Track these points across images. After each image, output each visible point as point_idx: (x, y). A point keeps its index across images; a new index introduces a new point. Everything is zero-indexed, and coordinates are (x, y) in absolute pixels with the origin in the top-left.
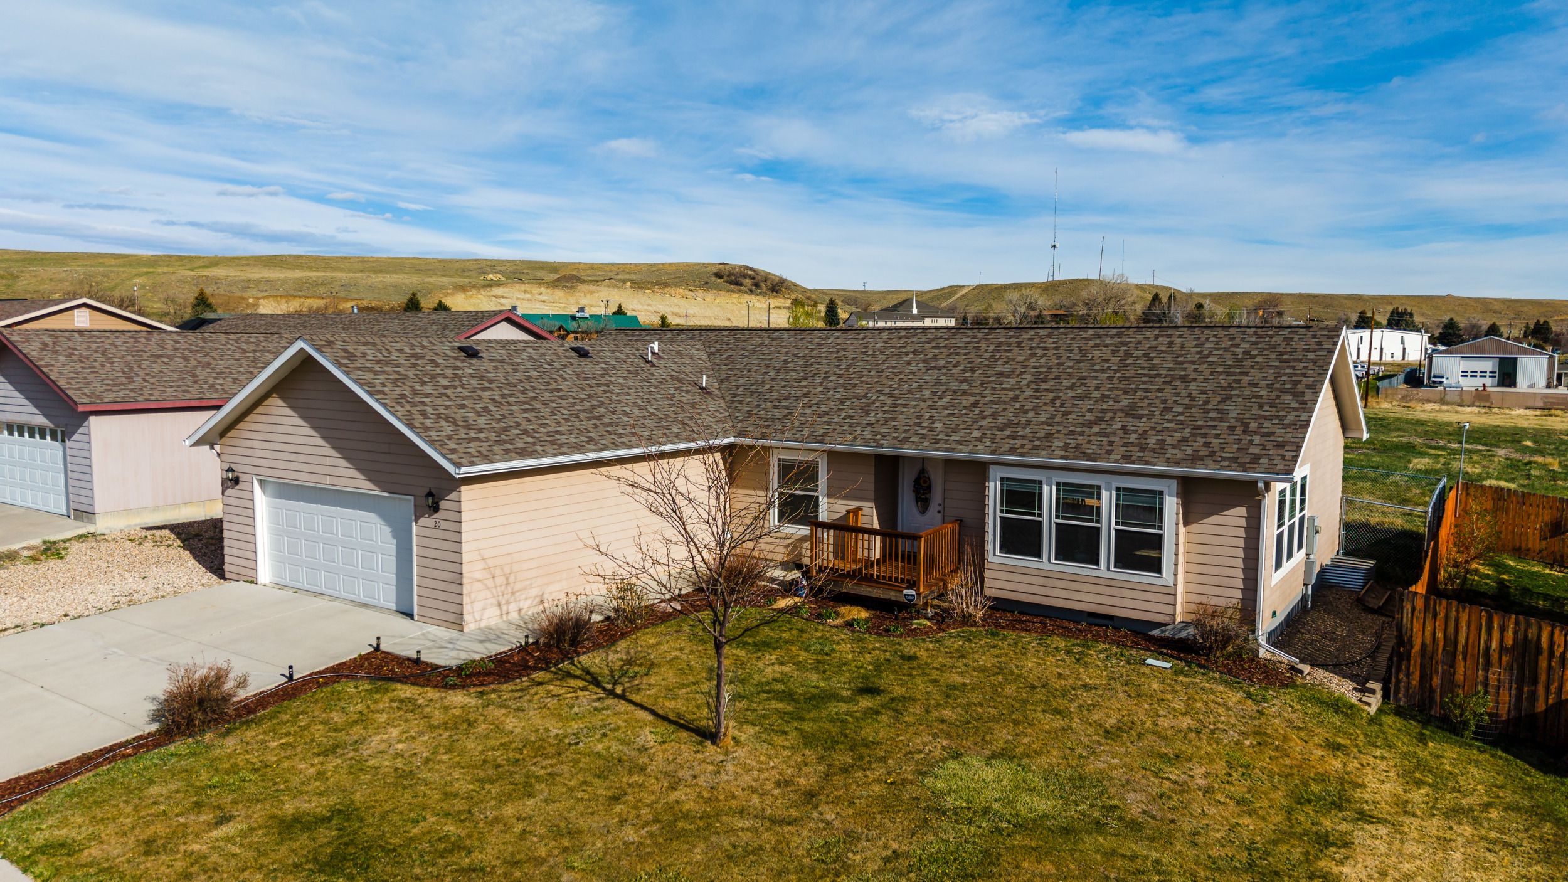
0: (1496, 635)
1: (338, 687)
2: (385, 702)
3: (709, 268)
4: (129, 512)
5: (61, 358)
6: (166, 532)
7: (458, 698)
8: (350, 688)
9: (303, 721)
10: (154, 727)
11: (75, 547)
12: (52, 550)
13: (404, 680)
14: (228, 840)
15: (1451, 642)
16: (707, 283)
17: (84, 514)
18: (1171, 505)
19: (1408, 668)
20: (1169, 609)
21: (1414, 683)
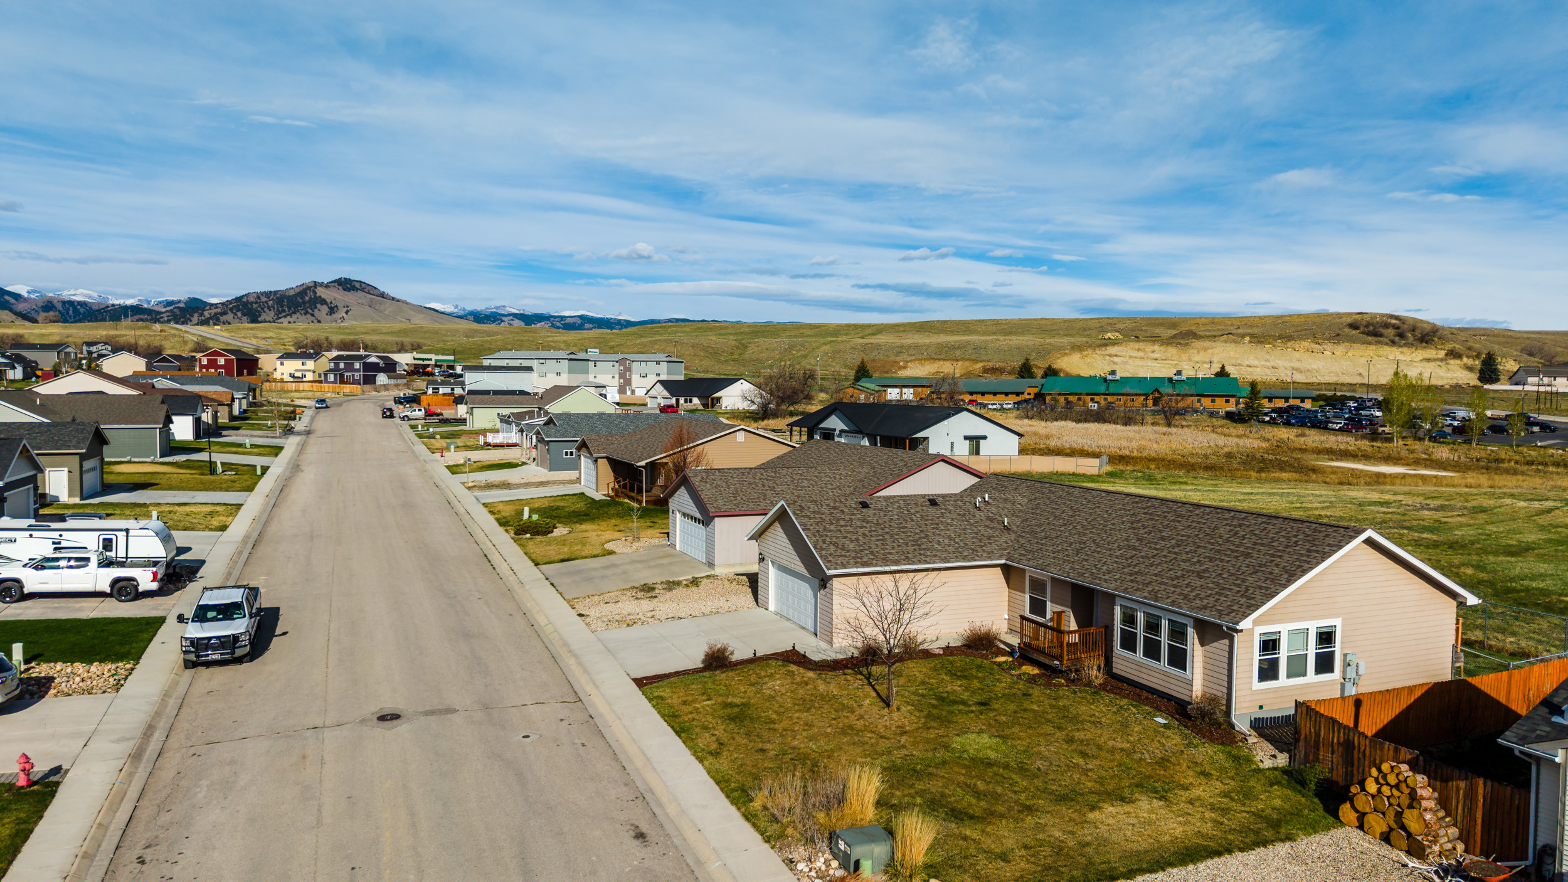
1: (770, 662)
2: (783, 670)
3: (1344, 319)
4: (730, 565)
5: (708, 486)
6: (744, 577)
7: (811, 674)
8: (773, 663)
9: (751, 672)
10: (702, 666)
11: (705, 581)
12: (695, 582)
13: (794, 663)
14: (708, 705)
16: (1338, 335)
17: (711, 565)
18: (1191, 631)
19: (1299, 747)
20: (1188, 693)
21: (1302, 756)
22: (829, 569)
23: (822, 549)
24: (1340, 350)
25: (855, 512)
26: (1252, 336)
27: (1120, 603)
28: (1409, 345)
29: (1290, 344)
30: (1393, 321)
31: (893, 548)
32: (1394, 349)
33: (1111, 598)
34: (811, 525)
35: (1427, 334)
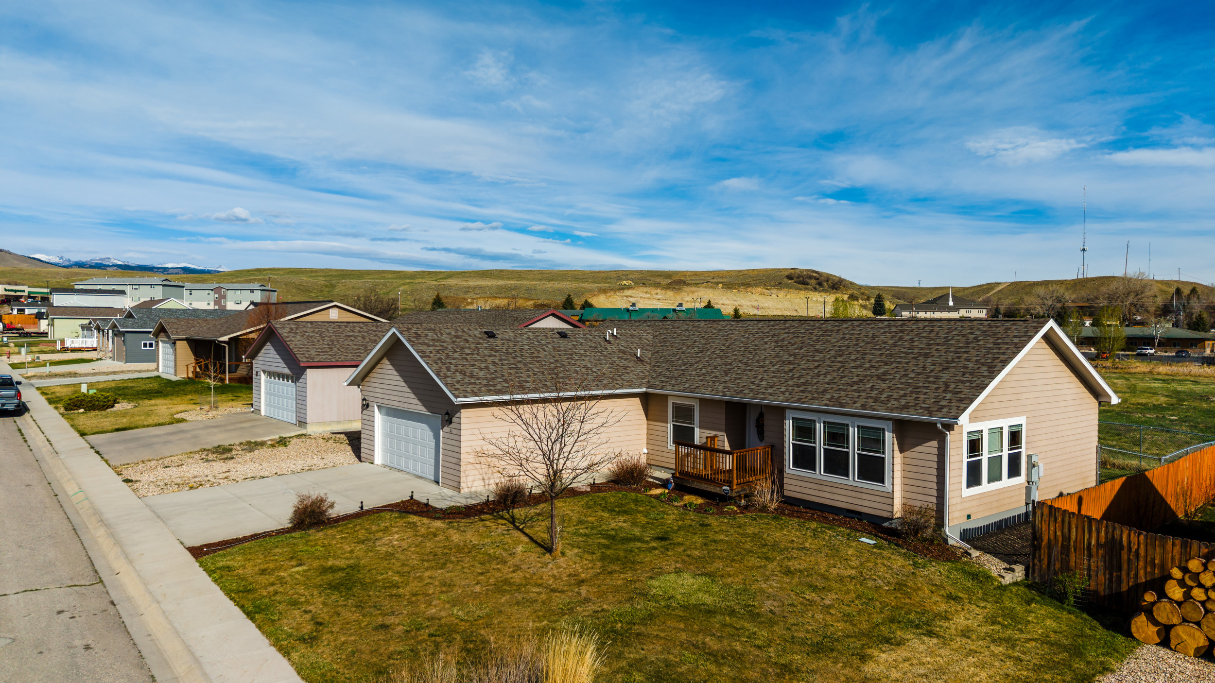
0: (1094, 535)
1: (382, 514)
2: (401, 522)
3: (783, 272)
4: (324, 423)
5: (298, 337)
6: (343, 436)
7: (438, 524)
8: (388, 515)
9: (358, 527)
10: (290, 525)
11: (295, 440)
12: (283, 442)
13: (415, 513)
14: (298, 573)
15: (1067, 538)
16: (780, 283)
17: (302, 423)
18: (889, 437)
19: (1040, 556)
20: (889, 508)
21: (1044, 566)
22: (457, 397)
23: (446, 377)
24: (782, 294)
25: (481, 341)
26: (724, 284)
27: (791, 416)
28: (825, 291)
29: (749, 289)
30: (815, 275)
31: (529, 376)
32: (816, 293)
33: (780, 412)
34: (431, 352)
35: (836, 283)
